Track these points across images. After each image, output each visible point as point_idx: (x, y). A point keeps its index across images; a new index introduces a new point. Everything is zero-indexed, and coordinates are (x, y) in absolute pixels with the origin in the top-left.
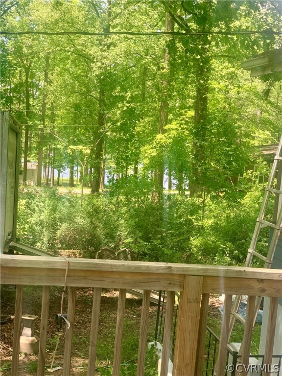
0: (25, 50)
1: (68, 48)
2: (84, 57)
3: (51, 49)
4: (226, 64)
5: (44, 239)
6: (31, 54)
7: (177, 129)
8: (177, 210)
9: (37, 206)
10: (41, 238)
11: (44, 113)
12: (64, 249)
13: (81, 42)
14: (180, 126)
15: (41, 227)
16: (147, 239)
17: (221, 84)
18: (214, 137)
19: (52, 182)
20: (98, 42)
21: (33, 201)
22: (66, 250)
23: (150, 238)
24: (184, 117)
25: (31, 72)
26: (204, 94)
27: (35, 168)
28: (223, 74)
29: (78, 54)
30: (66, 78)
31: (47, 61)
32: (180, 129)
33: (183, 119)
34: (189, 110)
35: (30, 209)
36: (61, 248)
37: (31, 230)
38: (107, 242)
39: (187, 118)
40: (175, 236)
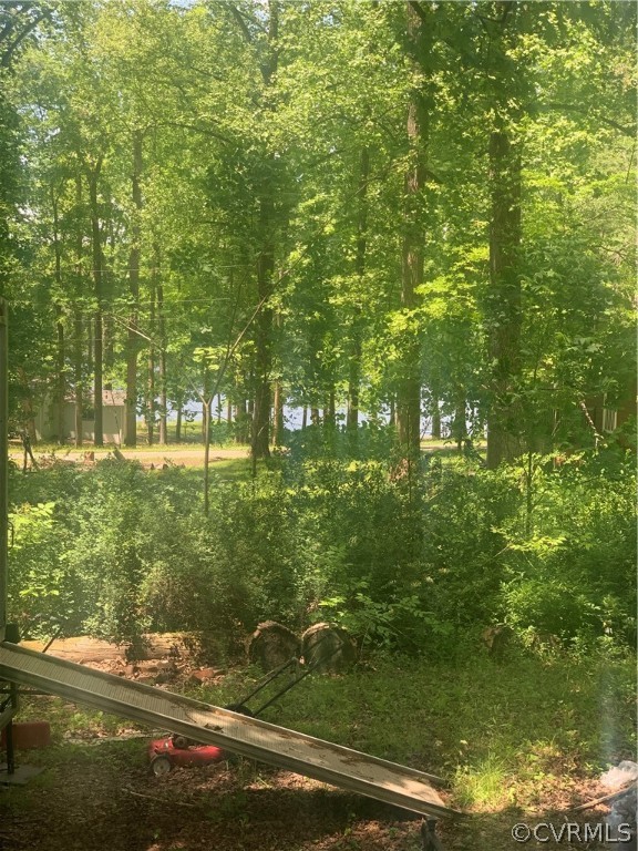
0: (85, 131)
1: (181, 119)
2: (221, 138)
3: (142, 122)
4: (562, 122)
5: (106, 607)
6: (100, 139)
7: (447, 295)
8: (460, 506)
9: (87, 517)
10: (98, 604)
11: (134, 275)
12: (162, 631)
13: (210, 101)
14: (454, 287)
15: (96, 576)
16: (381, 594)
17: (552, 174)
18: (539, 310)
19: (162, 434)
20: (249, 100)
21: (74, 503)
22: (168, 635)
23: (391, 590)
24: (463, 263)
25: (102, 182)
26: (511, 202)
27: (120, 402)
28: (558, 149)
29: (206, 132)
30: (180, 189)
31: (138, 153)
32: (454, 293)
33: (462, 269)
34: (476, 246)
35: (69, 526)
36: (153, 629)
37: (71, 582)
38: (277, 605)
39: (469, 265)
40: (458, 579)
